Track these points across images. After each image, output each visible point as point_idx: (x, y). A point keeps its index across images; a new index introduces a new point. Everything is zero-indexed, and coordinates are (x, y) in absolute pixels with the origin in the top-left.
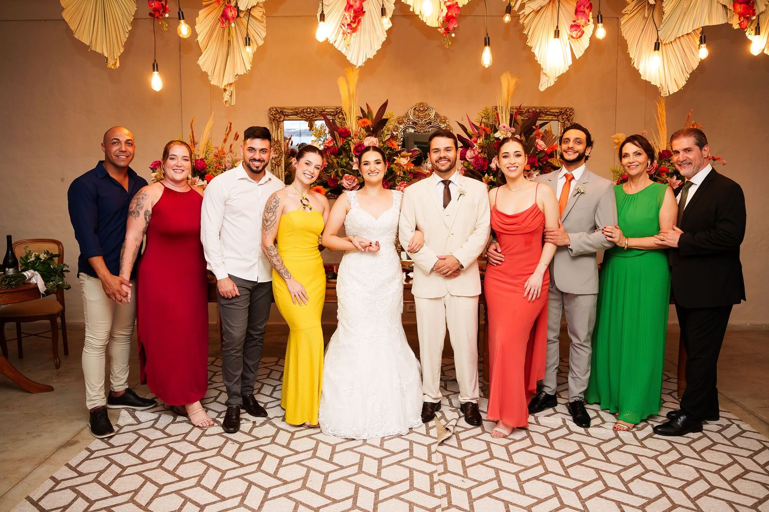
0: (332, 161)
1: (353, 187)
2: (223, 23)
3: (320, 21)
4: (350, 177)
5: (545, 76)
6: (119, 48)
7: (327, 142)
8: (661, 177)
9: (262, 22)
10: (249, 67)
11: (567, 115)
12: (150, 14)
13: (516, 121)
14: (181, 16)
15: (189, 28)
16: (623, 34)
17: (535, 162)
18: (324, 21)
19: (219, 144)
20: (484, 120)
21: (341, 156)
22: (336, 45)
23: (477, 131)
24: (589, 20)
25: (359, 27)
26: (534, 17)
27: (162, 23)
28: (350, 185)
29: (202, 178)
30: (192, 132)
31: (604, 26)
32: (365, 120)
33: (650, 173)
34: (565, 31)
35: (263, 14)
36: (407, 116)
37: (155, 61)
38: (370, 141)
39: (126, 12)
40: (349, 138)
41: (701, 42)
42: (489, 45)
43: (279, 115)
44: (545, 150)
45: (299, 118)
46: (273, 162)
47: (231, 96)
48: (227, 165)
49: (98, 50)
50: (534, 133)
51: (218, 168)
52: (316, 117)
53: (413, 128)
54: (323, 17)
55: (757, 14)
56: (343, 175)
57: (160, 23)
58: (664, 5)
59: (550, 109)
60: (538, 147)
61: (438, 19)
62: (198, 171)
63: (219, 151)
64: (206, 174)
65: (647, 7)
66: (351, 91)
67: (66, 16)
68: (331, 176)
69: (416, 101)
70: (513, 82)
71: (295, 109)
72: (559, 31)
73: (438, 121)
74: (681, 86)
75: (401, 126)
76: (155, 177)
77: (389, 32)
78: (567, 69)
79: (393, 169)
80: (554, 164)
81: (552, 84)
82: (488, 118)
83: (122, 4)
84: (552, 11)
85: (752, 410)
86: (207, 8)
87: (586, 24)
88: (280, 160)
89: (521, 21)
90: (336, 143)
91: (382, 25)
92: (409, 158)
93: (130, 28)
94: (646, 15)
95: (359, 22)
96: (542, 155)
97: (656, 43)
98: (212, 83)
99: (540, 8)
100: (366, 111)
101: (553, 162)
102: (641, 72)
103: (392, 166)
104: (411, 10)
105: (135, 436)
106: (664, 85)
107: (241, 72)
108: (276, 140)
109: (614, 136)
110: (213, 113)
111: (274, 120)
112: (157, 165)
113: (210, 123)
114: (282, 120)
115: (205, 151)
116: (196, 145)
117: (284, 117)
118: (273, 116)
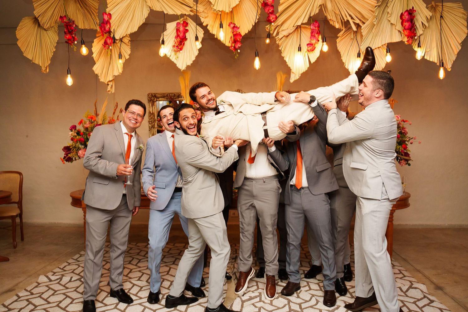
2: (105, 47)
3: (162, 44)
5: (293, 74)
6: (48, 61)
9: (129, 45)
10: (121, 71)
12: (66, 42)
14: (83, 43)
15: (87, 50)
16: (338, 48)
18: (164, 44)
19: (111, 115)
22: (171, 58)
24: (318, 41)
25: (184, 47)
26: (286, 40)
27: (73, 46)
30: (96, 108)
31: (327, 44)
34: (305, 48)
35: (129, 40)
37: (69, 68)
39: (53, 41)
41: (387, 52)
42: (258, 56)
43: (153, 98)
45: (165, 100)
46: (150, 125)
47: (112, 87)
49: (37, 62)
52: (175, 99)
54: (163, 42)
55: (418, 35)
57: (72, 47)
58: (362, 31)
61: (230, 42)
63: (111, 119)
65: (352, 32)
66: (186, 84)
67: (19, 44)
69: (235, 88)
70: (284, 77)
71: (163, 94)
72: (301, 48)
76: (72, 134)
77: (200, 50)
78: (307, 69)
81: (297, 79)
83: (51, 37)
84: (297, 36)
85: (429, 276)
86: (99, 38)
87: (316, 43)
88: (154, 124)
89: (277, 42)
91: (196, 46)
93: (54, 50)
94: (352, 37)
95: (184, 44)
97: (358, 53)
98: (101, 80)
99: (288, 34)
102: (349, 70)
104: (216, 37)
105: (47, 288)
107: (116, 74)
108: (152, 112)
110: (107, 98)
111: (150, 101)
112: (73, 128)
113: (105, 103)
114: (155, 100)
115: (102, 119)
116: (98, 116)
117: (157, 99)
118: (150, 98)
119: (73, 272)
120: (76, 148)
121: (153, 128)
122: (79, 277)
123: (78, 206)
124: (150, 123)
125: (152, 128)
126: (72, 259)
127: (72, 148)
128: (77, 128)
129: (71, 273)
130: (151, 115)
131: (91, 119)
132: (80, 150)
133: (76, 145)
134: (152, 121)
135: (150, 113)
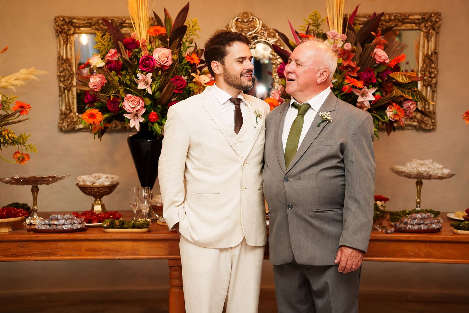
0: (111, 77)
1: (137, 111)
4: (133, 98)
7: (110, 55)
11: (431, 22)
13: (351, 28)
17: (372, 77)
20: (311, 28)
21: (124, 72)
28: (133, 108)
32: (159, 28)
36: (227, 28)
38: (160, 54)
40: (136, 50)
43: (67, 27)
44: (387, 61)
45: (93, 31)
46: (61, 85)
50: (374, 41)
56: (125, 96)
59: (409, 15)
60: (377, 59)
68: (110, 97)
69: (239, 9)
71: (88, 19)
73: (266, 34)
79: (191, 89)
80: (398, 79)
82: (318, 26)
90: (121, 57)
96: (383, 68)
100: (162, 17)
101: (396, 76)
103: (191, 85)
108: (65, 57)
111: (61, 32)
117: (75, 29)
118: (60, 27)
121: (69, 91)
124: (60, 81)
125: (66, 91)
130: (63, 64)
134: (66, 75)
135: (60, 58)
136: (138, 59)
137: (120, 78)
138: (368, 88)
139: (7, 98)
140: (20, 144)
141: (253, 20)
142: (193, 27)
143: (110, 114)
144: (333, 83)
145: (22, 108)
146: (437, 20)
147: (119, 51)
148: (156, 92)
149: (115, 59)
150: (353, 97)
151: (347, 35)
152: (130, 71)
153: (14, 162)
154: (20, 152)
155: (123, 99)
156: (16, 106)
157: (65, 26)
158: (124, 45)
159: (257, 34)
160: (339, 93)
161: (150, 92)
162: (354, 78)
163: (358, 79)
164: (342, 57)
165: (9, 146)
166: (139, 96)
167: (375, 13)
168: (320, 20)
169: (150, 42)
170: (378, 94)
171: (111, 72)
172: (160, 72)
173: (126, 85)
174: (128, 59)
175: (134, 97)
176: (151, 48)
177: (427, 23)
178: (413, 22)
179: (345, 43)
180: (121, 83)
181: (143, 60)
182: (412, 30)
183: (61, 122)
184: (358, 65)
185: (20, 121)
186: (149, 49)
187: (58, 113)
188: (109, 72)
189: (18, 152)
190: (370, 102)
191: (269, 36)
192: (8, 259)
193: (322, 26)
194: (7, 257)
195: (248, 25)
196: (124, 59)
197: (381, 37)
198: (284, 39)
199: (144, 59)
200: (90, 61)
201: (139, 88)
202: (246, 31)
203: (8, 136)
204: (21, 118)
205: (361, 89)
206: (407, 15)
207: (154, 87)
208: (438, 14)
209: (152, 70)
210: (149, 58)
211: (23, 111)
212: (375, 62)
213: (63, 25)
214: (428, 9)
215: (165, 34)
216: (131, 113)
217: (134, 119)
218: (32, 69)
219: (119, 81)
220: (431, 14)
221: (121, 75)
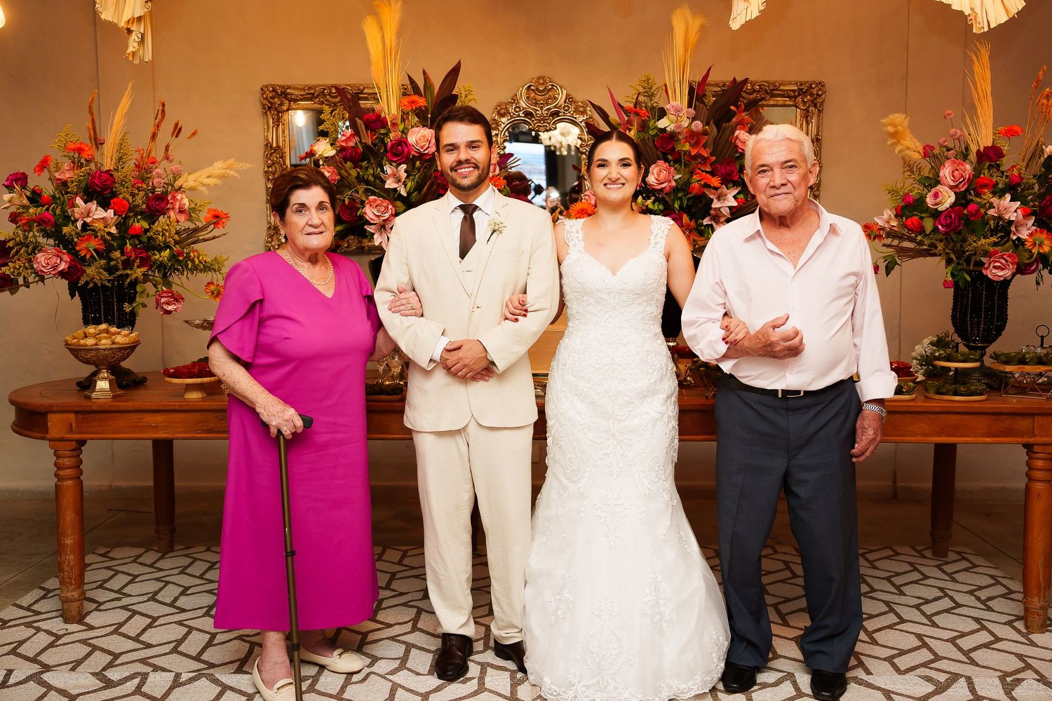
0: (347, 171)
1: (384, 221)
4: (379, 202)
7: (344, 138)
8: (981, 198)
11: (811, 95)
13: (701, 98)
17: (733, 171)
19: (143, 142)
20: (641, 98)
21: (364, 164)
23: (626, 118)
28: (378, 216)
29: (105, 205)
30: (93, 121)
32: (416, 98)
33: (958, 191)
36: (514, 100)
38: (418, 136)
40: (383, 131)
43: (279, 100)
45: (316, 106)
47: (142, 41)
48: (155, 181)
50: (734, 120)
51: (138, 188)
53: (525, 122)
56: (367, 197)
59: (780, 84)
60: (740, 145)
62: (96, 191)
63: (142, 157)
64: (115, 197)
66: (388, 42)
68: (344, 200)
69: (532, 73)
70: (695, 24)
71: (309, 88)
73: (572, 110)
74: (1014, 11)
75: (504, 120)
76: (10, 201)
81: (754, 16)
82: (651, 96)
92: (498, 168)
98: (103, 17)
100: (421, 84)
106: (978, 10)
108: (274, 145)
109: (884, 121)
110: (130, 85)
111: (269, 108)
112: (19, 180)
113: (125, 104)
114: (285, 108)
115: (115, 156)
116: (100, 146)
117: (290, 103)
118: (269, 101)
119: (14, 652)
120: (28, 247)
122: (35, 668)
123: (35, 434)
124: (268, 179)
126: (15, 605)
127: (13, 248)
128: (31, 184)
129: (8, 654)
130: (272, 154)
131: (77, 155)
132: (40, 251)
133: (27, 237)
134: (276, 171)
135: (268, 145)
136: (385, 145)
137: (358, 173)
138: (728, 189)
139: (196, 205)
140: (215, 271)
141: (552, 88)
142: (466, 96)
143: (344, 225)
144: (675, 181)
145: (218, 219)
146: (820, 93)
147: (356, 132)
148: (413, 193)
149: (351, 144)
150: (704, 201)
151: (695, 109)
152: (373, 162)
153: (207, 297)
154: (215, 282)
155: (363, 203)
156: (209, 215)
157: (276, 100)
158: (365, 124)
159: (558, 108)
160: (685, 196)
161: (404, 193)
162: (707, 172)
163: (713, 174)
164: (690, 142)
165: (199, 274)
166: (387, 199)
167: (735, 79)
168: (654, 88)
169: (403, 120)
170: (741, 196)
171: (346, 163)
172: (418, 163)
173: (367, 182)
174: (370, 143)
175: (381, 200)
176: (404, 128)
177: (806, 97)
178: (785, 95)
179: (692, 122)
180: (360, 179)
181: (392, 146)
182: (784, 106)
183: (270, 239)
184: (712, 154)
185: (214, 238)
186: (401, 129)
187: (266, 226)
188: (343, 163)
189: (212, 283)
190: (730, 208)
191: (577, 111)
192: (203, 435)
193: (657, 97)
194: (201, 433)
195: (545, 95)
196: (365, 143)
197: (744, 114)
198: (601, 114)
199: (394, 143)
200: (315, 148)
201: (386, 187)
202: (542, 104)
203: (198, 259)
204: (216, 232)
205: (716, 189)
206: (777, 84)
207: (409, 185)
208: (821, 85)
209: (406, 160)
210: (402, 142)
211: (219, 223)
212: (737, 151)
213: (273, 98)
214: (806, 76)
215: (425, 107)
216: (375, 224)
217: (379, 233)
218: (231, 161)
219: (358, 177)
220: (811, 84)
221: (361, 168)
